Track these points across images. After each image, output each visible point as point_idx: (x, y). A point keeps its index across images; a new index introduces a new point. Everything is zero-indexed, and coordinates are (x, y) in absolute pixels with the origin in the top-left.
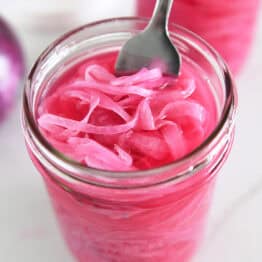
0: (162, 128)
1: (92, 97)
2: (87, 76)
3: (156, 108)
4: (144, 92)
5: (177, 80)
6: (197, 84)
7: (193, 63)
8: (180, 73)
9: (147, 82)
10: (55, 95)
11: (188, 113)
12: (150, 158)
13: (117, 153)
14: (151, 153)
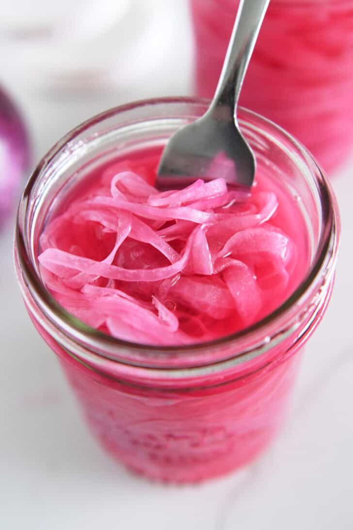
0: (226, 270)
1: (120, 224)
2: (114, 189)
3: (215, 240)
4: (198, 216)
5: (249, 195)
6: (278, 200)
7: (275, 167)
8: (255, 184)
9: (204, 200)
10: (66, 216)
11: (264, 248)
12: (206, 318)
13: (156, 312)
14: (209, 311)
